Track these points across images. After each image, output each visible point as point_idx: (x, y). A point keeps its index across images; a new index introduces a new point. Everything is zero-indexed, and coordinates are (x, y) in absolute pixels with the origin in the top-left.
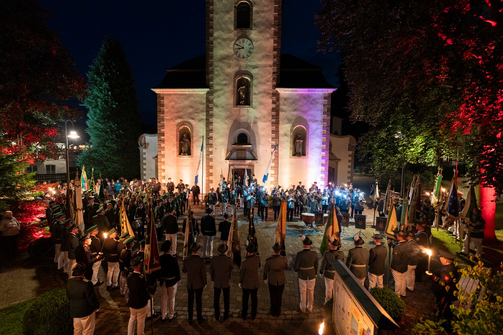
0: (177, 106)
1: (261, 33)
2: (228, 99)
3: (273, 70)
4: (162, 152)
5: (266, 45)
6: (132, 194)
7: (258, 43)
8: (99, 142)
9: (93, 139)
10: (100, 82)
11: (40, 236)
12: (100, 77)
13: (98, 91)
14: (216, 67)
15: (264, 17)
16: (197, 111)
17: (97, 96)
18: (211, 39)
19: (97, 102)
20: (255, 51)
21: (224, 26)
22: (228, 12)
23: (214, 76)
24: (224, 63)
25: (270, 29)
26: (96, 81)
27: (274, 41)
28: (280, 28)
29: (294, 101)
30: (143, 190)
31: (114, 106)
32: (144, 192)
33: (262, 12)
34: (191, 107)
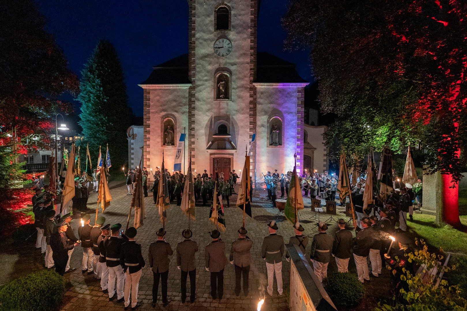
0: (162, 100)
1: (238, 34)
2: (209, 93)
3: (250, 67)
4: (148, 143)
5: (243, 45)
7: (237, 42)
8: (90, 133)
9: (85, 131)
10: (93, 79)
12: (93, 74)
13: (90, 87)
14: (198, 64)
15: (242, 19)
16: (180, 104)
17: (90, 91)
18: (193, 39)
19: (90, 97)
20: (233, 49)
21: (205, 28)
22: (209, 16)
23: (196, 73)
24: (205, 61)
25: (247, 30)
26: (90, 78)
27: (251, 40)
28: (256, 29)
29: (270, 95)
31: (105, 100)
33: (240, 15)
34: (175, 101)
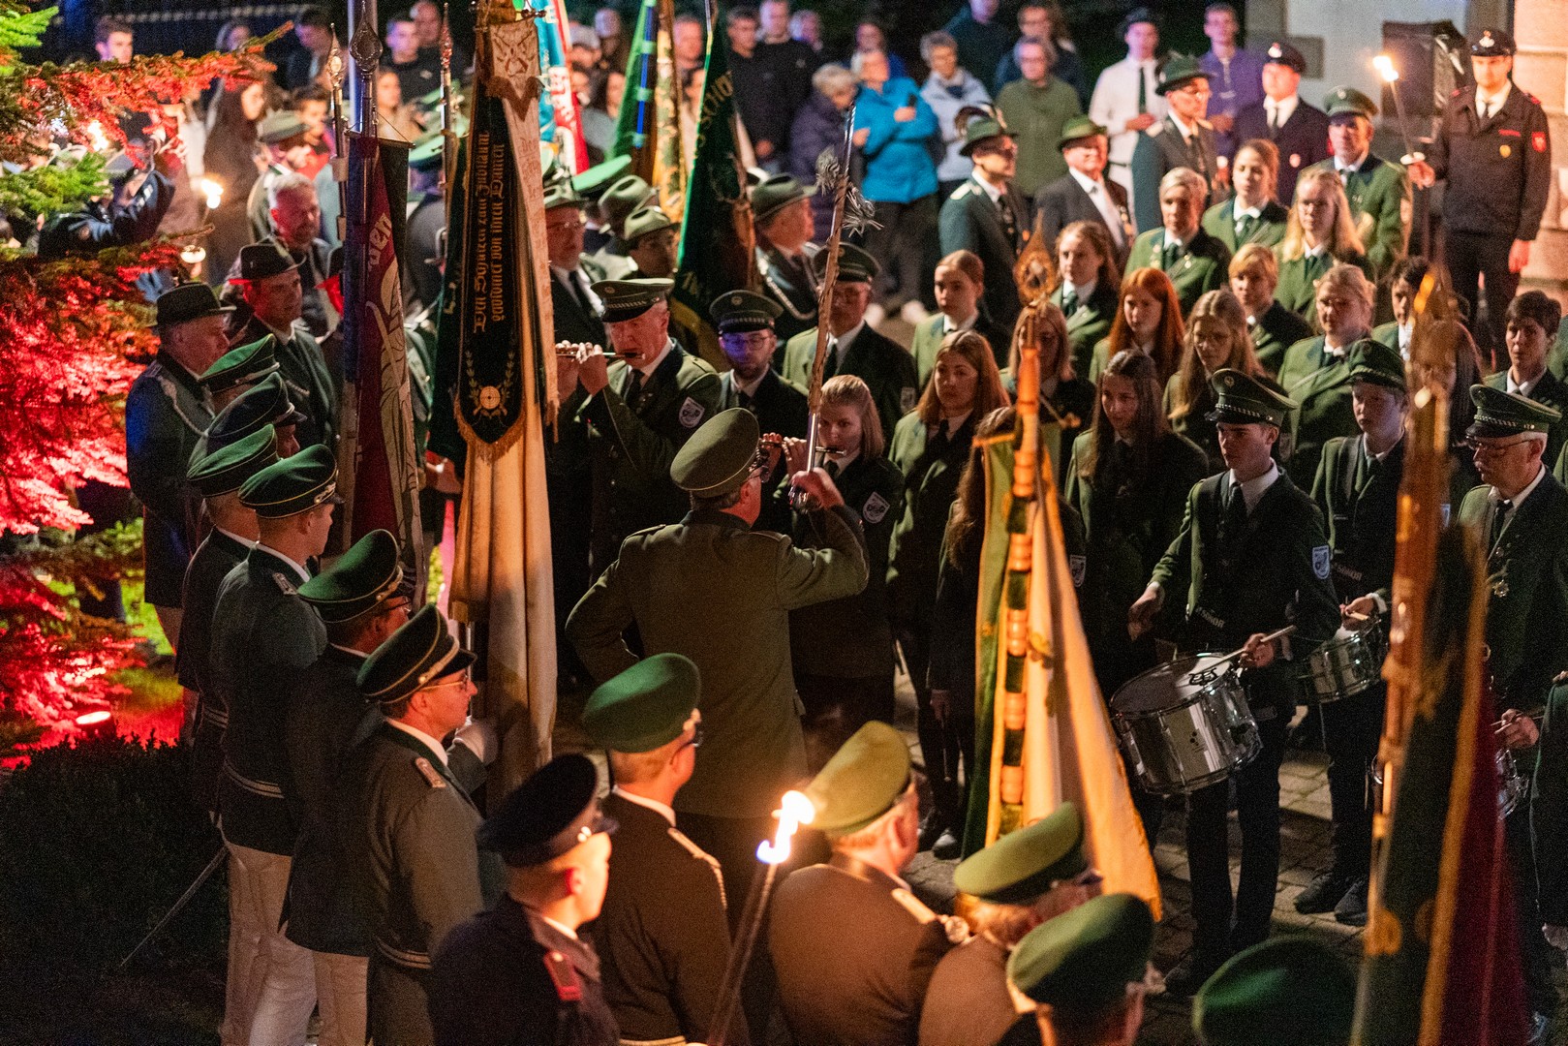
6: (1121, 256)
11: (85, 720)
30: (1276, 214)
32: (1298, 242)
